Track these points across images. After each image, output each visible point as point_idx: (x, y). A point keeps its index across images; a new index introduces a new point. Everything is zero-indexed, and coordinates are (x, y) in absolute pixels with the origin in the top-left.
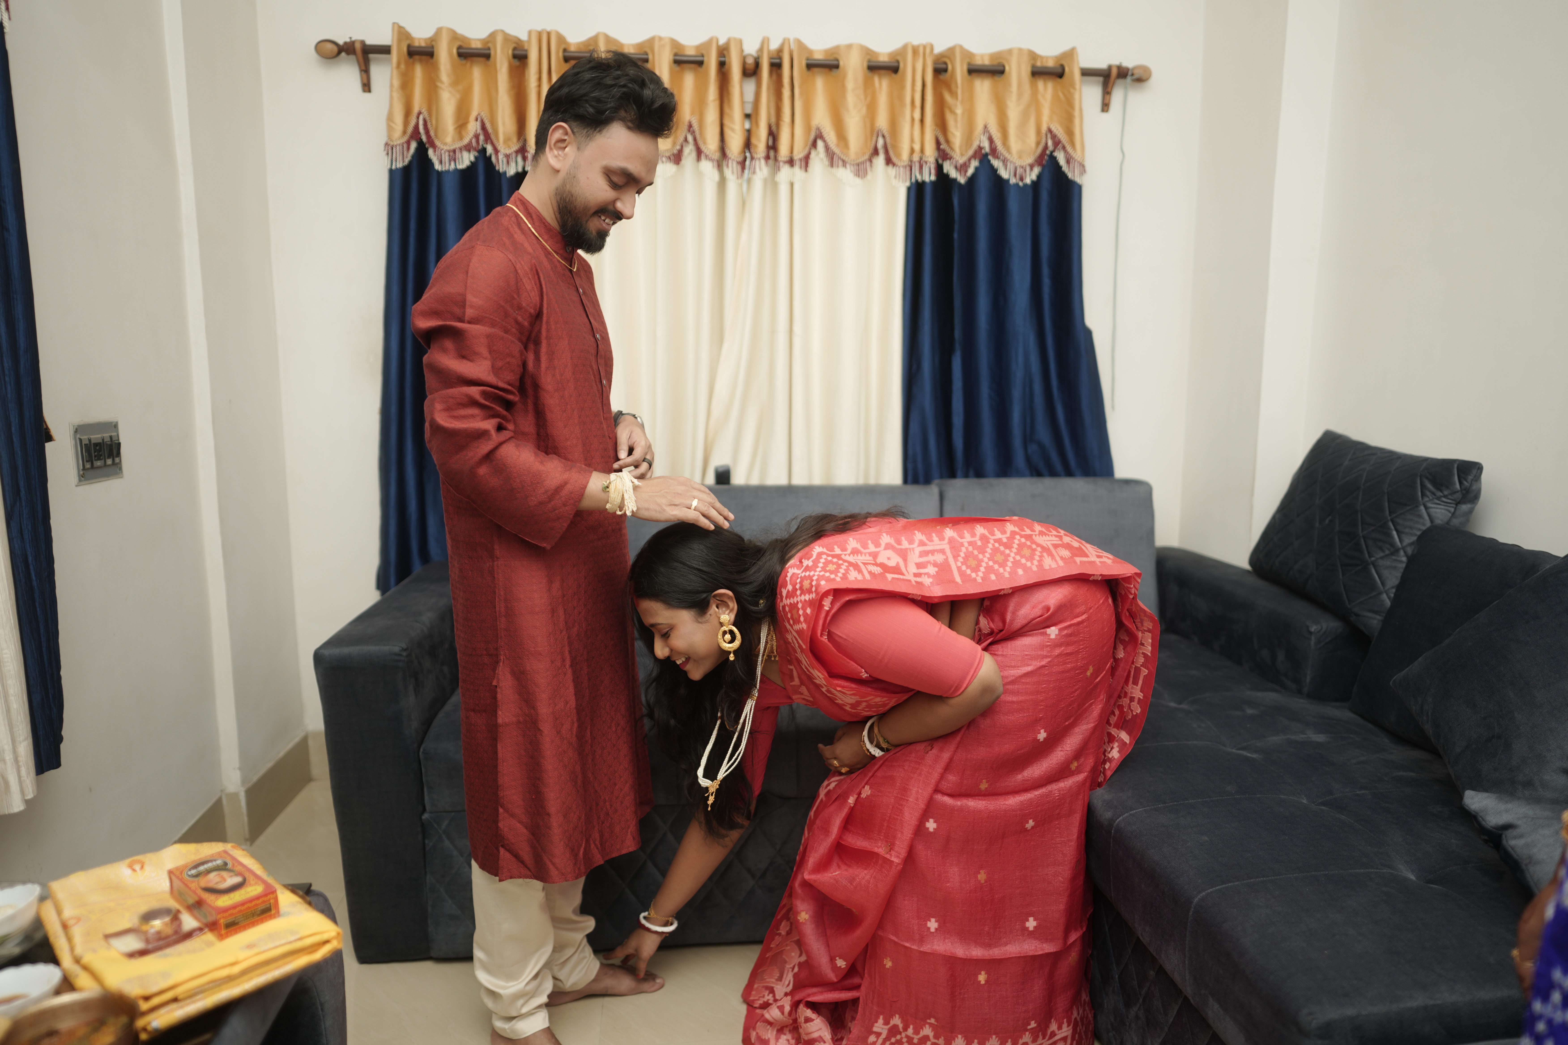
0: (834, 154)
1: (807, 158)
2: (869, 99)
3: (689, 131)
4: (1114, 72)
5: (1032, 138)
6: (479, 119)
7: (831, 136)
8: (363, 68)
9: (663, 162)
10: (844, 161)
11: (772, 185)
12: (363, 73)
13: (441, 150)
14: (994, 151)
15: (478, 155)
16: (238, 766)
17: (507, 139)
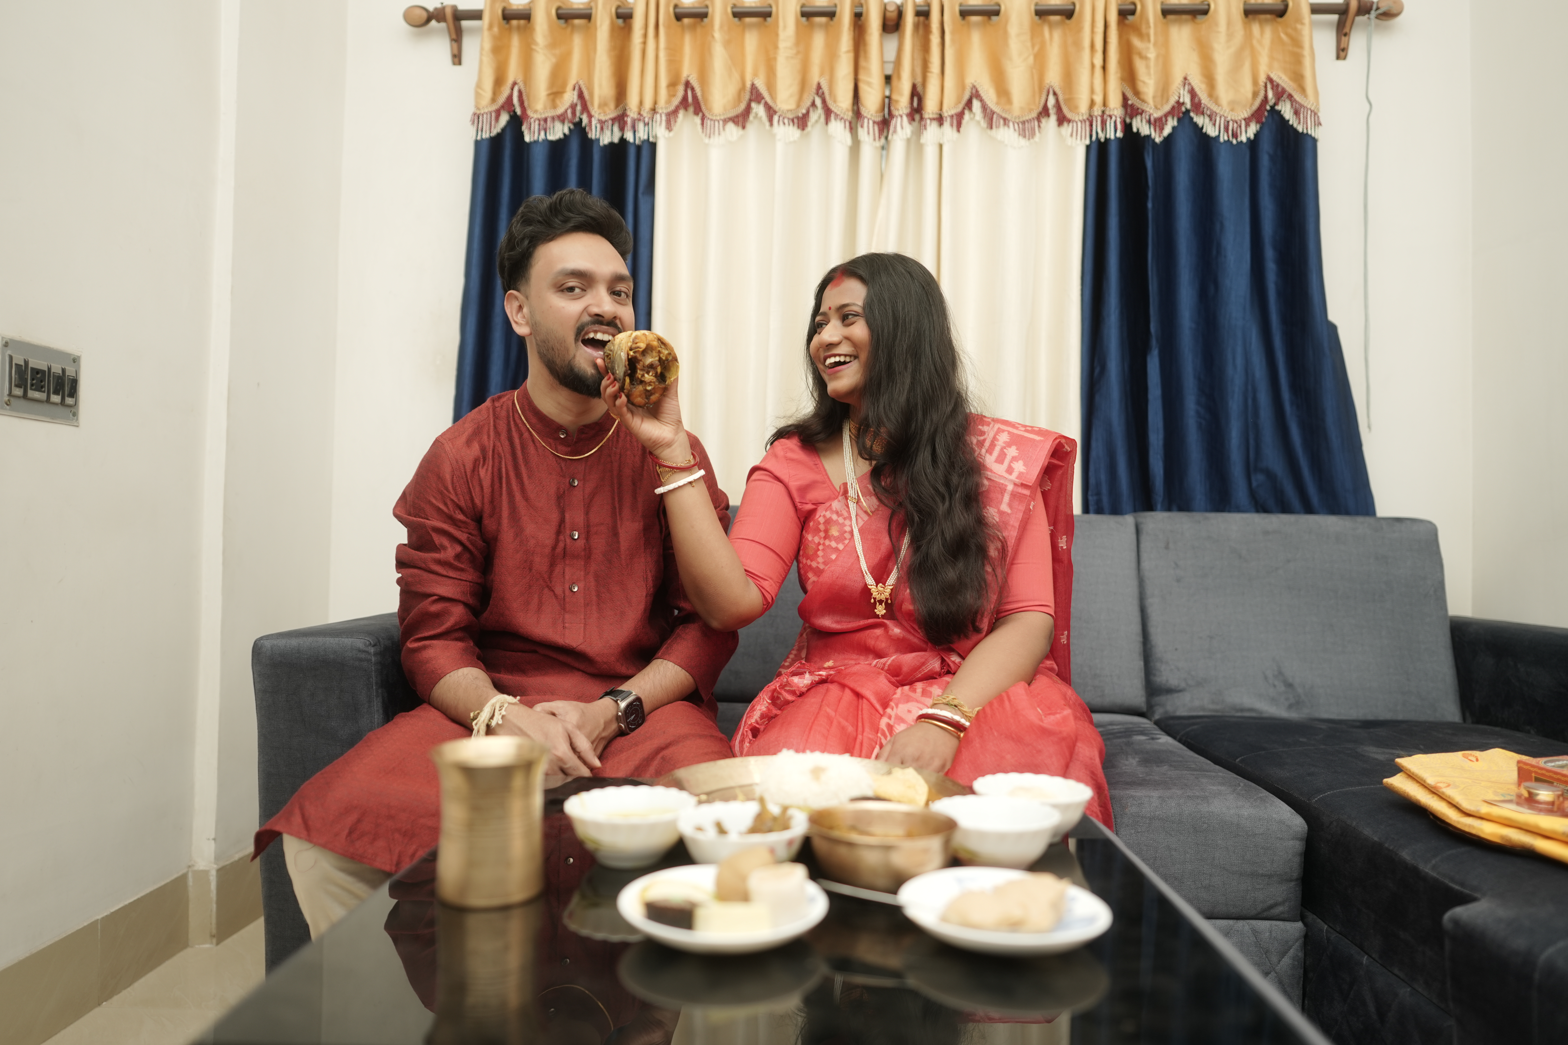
0: (993, 113)
1: (960, 116)
2: (1036, 48)
3: (817, 94)
4: (1353, 6)
5: (1247, 88)
6: (577, 88)
8: (454, 36)
9: (784, 124)
10: (1005, 119)
11: (915, 146)
12: (453, 42)
13: (531, 119)
14: (1197, 106)
15: (572, 127)
16: (213, 836)
17: (603, 105)
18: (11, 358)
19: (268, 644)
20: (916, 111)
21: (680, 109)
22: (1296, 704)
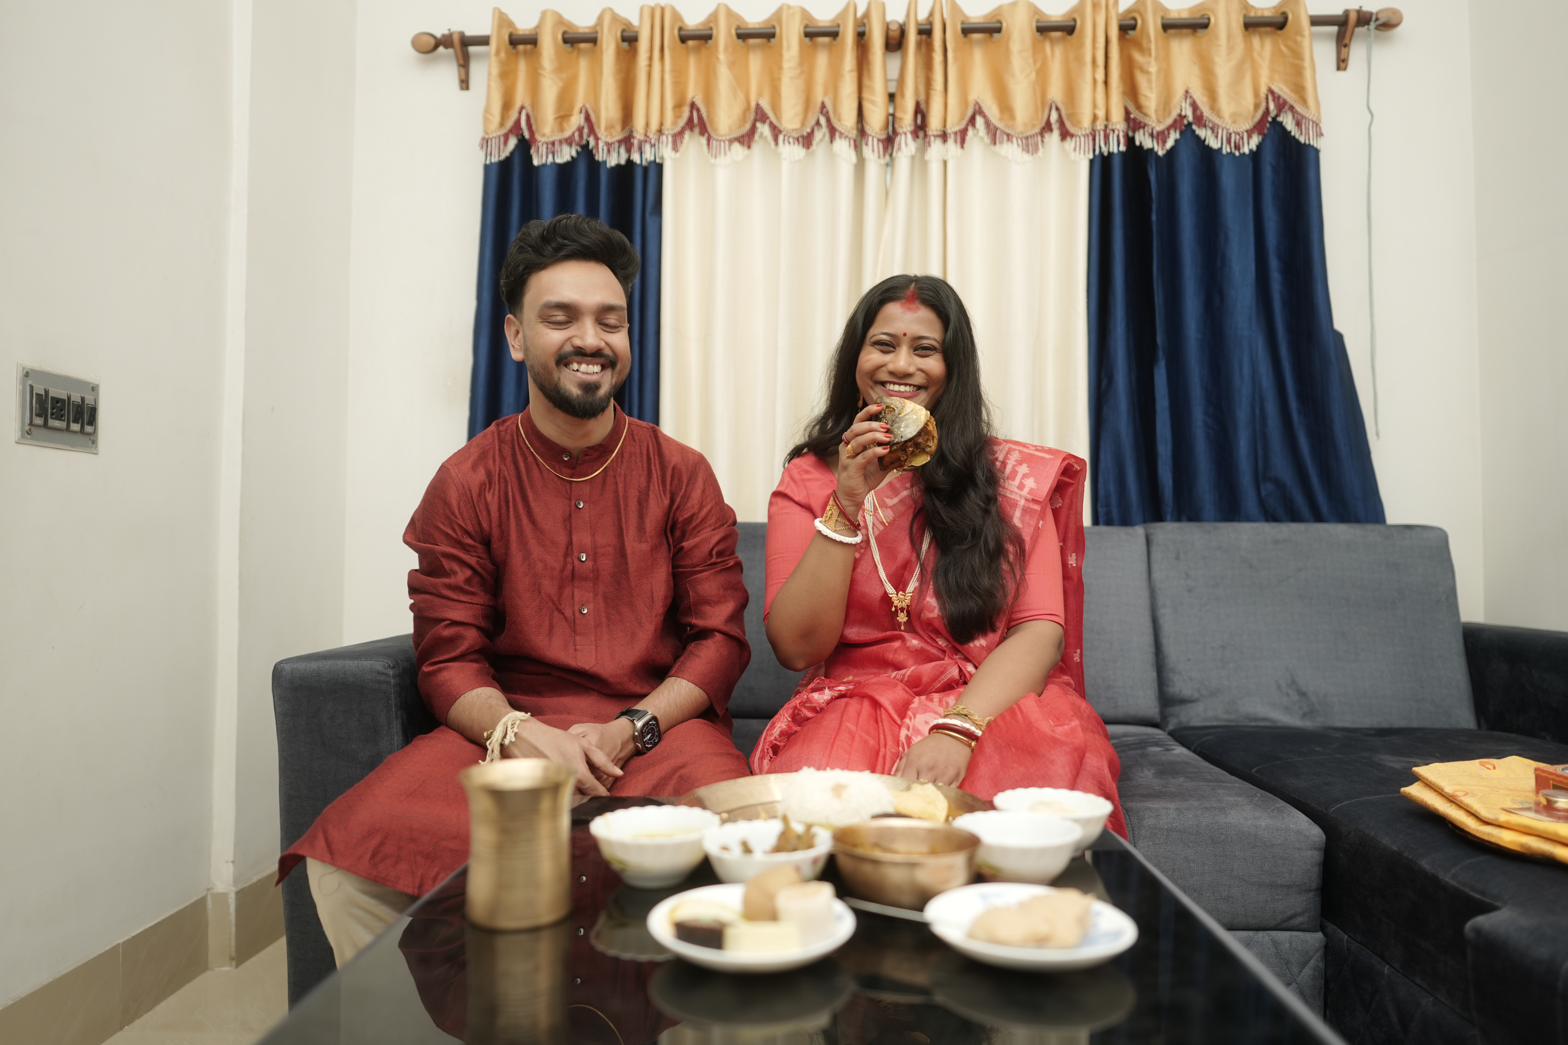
0: (996, 129)
1: (963, 133)
2: (1038, 64)
3: (822, 112)
4: (1353, 17)
5: (1249, 101)
6: (583, 111)
7: (992, 111)
8: (462, 62)
9: (789, 143)
10: (1008, 135)
11: (920, 163)
12: (461, 68)
13: (539, 142)
14: (1199, 119)
15: (579, 149)
16: (231, 858)
17: (610, 127)
18: (32, 387)
19: (287, 667)
20: (920, 128)
21: (685, 130)
22: (1311, 713)
